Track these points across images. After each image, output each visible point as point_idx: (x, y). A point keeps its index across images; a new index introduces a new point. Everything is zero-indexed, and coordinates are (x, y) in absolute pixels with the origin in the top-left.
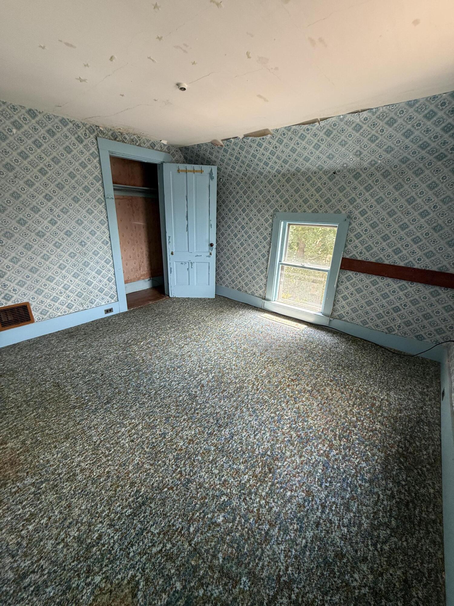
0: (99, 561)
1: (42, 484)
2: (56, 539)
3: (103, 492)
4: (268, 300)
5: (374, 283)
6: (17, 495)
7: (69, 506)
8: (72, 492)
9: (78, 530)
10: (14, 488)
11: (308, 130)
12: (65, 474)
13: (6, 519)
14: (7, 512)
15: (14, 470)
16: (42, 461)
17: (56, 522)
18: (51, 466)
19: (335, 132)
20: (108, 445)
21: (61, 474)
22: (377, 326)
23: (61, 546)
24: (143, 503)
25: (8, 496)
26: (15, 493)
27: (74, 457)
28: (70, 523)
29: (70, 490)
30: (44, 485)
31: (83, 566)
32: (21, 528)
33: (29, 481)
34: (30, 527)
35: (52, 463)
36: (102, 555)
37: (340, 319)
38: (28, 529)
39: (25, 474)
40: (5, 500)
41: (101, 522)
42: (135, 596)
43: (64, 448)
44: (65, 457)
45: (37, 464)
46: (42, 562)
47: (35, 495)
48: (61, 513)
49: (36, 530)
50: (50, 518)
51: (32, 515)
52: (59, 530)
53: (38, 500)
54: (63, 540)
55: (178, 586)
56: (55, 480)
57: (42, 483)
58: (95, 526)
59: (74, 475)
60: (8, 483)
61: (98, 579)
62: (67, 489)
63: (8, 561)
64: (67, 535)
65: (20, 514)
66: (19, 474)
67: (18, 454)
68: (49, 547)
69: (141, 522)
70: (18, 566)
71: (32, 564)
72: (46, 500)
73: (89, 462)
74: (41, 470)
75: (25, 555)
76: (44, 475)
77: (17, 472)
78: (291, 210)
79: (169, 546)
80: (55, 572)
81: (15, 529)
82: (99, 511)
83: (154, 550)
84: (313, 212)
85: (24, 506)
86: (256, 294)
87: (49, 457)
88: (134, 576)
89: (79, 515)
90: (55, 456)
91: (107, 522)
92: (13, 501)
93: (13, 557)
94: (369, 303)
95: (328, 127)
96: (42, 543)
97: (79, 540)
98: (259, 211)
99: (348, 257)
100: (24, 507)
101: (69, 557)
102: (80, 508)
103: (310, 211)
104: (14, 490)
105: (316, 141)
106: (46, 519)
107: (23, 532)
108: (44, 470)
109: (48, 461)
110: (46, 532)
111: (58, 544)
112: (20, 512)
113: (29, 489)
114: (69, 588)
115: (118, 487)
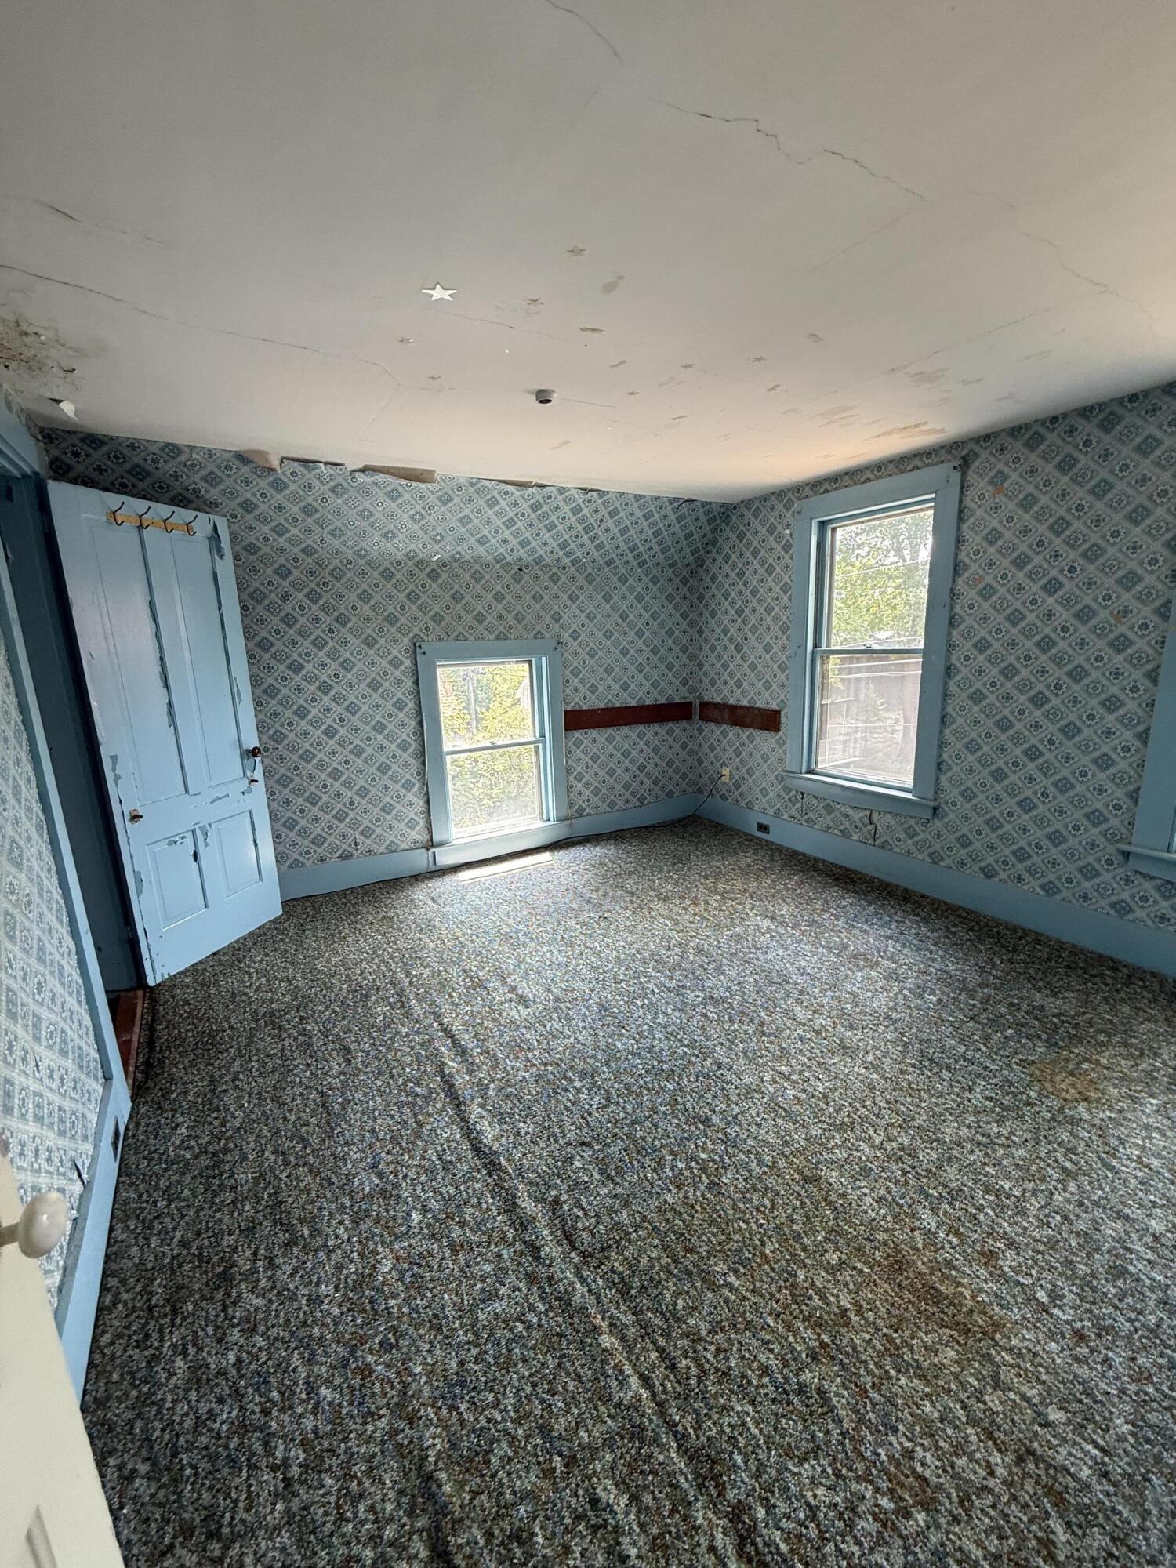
0: (1015, 1095)
1: (931, 1195)
2: (1009, 1146)
3: (923, 1105)
4: (442, 844)
5: (610, 739)
6: (962, 1229)
7: (959, 1144)
8: (935, 1144)
9: (988, 1123)
10: (950, 1242)
11: (506, 493)
12: (903, 1163)
13: (1009, 1229)
14: (997, 1232)
15: (915, 1258)
16: (882, 1212)
17: (987, 1154)
18: (889, 1193)
19: (545, 508)
20: (831, 1110)
21: (902, 1170)
22: (627, 802)
23: (1014, 1138)
24: (931, 1060)
25: (970, 1246)
26: (958, 1234)
27: (864, 1158)
28: (983, 1135)
29: (932, 1148)
30: (931, 1191)
31: (1026, 1110)
32: (1012, 1198)
33: (929, 1221)
34: (1007, 1186)
35: (882, 1192)
36: (1008, 1094)
37: (581, 816)
38: (1010, 1189)
39: (917, 1233)
40: (978, 1247)
41: (969, 1101)
42: (1033, 1062)
43: (843, 1180)
44: (865, 1172)
45: (889, 1218)
46: (1042, 1155)
47: (953, 1199)
48: (972, 1152)
49: (1007, 1177)
50: (985, 1164)
51: (987, 1191)
52: (997, 1147)
53: (961, 1190)
54: (1007, 1138)
55: (1010, 1031)
56: (917, 1177)
57: (927, 1196)
58: (976, 1106)
59: (902, 1149)
60: (945, 1259)
61: (1033, 1094)
62: (929, 1156)
63: (1061, 1199)
64: (998, 1135)
65: (993, 1210)
66: (920, 1246)
67: (871, 1268)
68: (1021, 1152)
69: (956, 1061)
70: (1058, 1180)
71: (1049, 1165)
72: (957, 1180)
73: (872, 1133)
74: (902, 1206)
75: (1043, 1179)
76: (911, 1198)
77: (916, 1249)
78: (452, 637)
79: (975, 1037)
80: (1045, 1137)
81: (1017, 1207)
82: (954, 1105)
83: (984, 1049)
84: (497, 638)
85: (978, 1209)
86: (404, 846)
87: (868, 1200)
88: (1017, 1064)
89: (969, 1127)
90: (865, 1190)
91: (967, 1094)
92: (976, 1231)
93: (1052, 1194)
94: (611, 773)
95: (539, 498)
96: (1021, 1163)
97: (1000, 1121)
98: (370, 642)
99: (569, 709)
100: (980, 1209)
101: (1024, 1127)
102: (958, 1128)
103: (492, 637)
104: (955, 1241)
105: (512, 514)
106: (987, 1169)
107: (1017, 1194)
108: (901, 1202)
109: (879, 1200)
110: (1005, 1163)
111: (1014, 1143)
112: (991, 1213)
113: (945, 1212)
114: (1053, 1119)
115: (913, 1089)
